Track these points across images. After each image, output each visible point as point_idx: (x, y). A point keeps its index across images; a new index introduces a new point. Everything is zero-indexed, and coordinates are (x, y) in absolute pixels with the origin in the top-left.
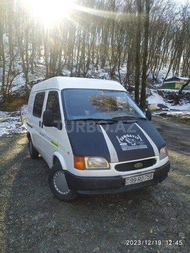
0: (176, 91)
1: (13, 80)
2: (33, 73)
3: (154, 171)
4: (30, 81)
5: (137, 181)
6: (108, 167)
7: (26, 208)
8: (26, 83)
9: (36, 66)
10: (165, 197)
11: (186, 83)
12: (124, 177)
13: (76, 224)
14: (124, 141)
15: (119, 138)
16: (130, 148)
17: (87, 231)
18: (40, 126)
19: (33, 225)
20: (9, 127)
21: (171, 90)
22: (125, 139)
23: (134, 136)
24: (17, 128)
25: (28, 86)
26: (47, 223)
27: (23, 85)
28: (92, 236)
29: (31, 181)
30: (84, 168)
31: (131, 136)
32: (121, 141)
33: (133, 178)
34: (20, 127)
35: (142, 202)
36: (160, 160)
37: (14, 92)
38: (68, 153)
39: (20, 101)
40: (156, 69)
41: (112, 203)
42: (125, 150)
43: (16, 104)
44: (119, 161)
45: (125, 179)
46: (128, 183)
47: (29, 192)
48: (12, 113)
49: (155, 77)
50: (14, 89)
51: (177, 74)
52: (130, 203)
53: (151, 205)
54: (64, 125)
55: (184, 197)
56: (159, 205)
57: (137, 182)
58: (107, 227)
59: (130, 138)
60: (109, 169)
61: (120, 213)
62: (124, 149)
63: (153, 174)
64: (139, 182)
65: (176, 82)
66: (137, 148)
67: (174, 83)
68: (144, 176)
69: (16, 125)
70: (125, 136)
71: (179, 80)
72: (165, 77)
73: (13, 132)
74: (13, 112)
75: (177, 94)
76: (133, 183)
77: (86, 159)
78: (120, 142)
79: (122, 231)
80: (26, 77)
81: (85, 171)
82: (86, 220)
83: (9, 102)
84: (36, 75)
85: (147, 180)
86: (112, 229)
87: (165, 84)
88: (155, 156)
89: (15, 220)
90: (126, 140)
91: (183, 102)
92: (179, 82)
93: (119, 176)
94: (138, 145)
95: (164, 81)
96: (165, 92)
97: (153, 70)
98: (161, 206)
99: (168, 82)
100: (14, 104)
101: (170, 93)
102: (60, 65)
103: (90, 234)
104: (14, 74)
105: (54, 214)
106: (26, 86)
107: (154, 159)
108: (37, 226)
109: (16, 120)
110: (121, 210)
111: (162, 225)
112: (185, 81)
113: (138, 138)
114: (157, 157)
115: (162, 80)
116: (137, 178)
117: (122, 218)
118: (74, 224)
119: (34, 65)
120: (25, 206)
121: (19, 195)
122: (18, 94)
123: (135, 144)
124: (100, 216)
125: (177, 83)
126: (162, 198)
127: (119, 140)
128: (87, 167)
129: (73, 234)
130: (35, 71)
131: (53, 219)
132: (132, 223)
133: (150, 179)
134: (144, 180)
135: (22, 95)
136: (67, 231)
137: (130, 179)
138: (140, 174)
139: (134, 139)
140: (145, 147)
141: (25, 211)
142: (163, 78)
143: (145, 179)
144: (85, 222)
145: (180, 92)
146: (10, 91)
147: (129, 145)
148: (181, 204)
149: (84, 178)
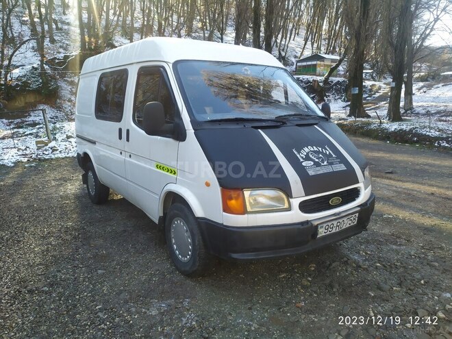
0: (319, 78)
1: (12, 55)
2: (53, 41)
3: (359, 209)
4: (49, 57)
5: (334, 229)
6: (286, 206)
7: (125, 295)
8: (42, 61)
9: (57, 28)
10: (366, 253)
11: (334, 65)
12: (316, 223)
13: (234, 315)
14: (307, 158)
15: (299, 153)
16: (320, 171)
17: (261, 325)
18: (120, 138)
19: (154, 325)
20: (23, 148)
21: (310, 78)
22: (308, 153)
23: (320, 149)
24: (39, 148)
25: (46, 67)
26: (180, 319)
27: (35, 66)
28: (274, 334)
29: (111, 244)
30: (244, 211)
31: (316, 149)
32: (302, 157)
33: (329, 224)
34: (47, 147)
35: (334, 265)
36: (366, 189)
37: (17, 79)
38: (208, 185)
39: (31, 99)
40: (284, 40)
41: (283, 272)
42: (313, 174)
43: (23, 104)
44: (306, 195)
45: (317, 226)
46: (322, 232)
47: (118, 264)
48: (16, 121)
49: (283, 54)
50: (16, 73)
51: (319, 48)
52: (313, 269)
53: (349, 269)
54: (190, 131)
55: (397, 252)
56: (364, 269)
57: (334, 231)
58: (294, 314)
59: (315, 152)
60: (289, 209)
61: (303, 287)
62: (311, 173)
63: (357, 215)
64: (337, 230)
65: (319, 62)
66: (329, 169)
67: (315, 65)
68: (345, 219)
69: (37, 143)
70: (306, 149)
71: (322, 59)
72: (299, 55)
73: (34, 156)
74: (19, 120)
75: (321, 84)
76: (328, 233)
77: (247, 193)
78: (302, 160)
79: (323, 318)
80: (40, 49)
81: (246, 215)
82: (249, 305)
83: (8, 100)
84: (61, 47)
85: (348, 225)
86: (303, 316)
87: (300, 67)
88: (358, 183)
89: (114, 319)
90: (311, 156)
91: (331, 97)
92: (322, 63)
93: (307, 222)
94: (331, 164)
95: (298, 62)
96: (302, 81)
97: (279, 41)
98: (366, 270)
99: (304, 64)
100: (20, 103)
101: (309, 82)
102: (107, 27)
103: (268, 329)
104: (13, 42)
105: (184, 301)
106: (42, 68)
107: (356, 189)
108: (163, 327)
109: (31, 134)
110: (305, 283)
111: (384, 300)
112: (333, 61)
113: (328, 153)
114: (361, 185)
115: (294, 60)
116: (335, 223)
117: (311, 295)
118: (231, 315)
119: (54, 26)
120: (121, 292)
121: (100, 271)
122: (26, 84)
123: (325, 163)
124: (271, 296)
125: (320, 65)
126: (362, 256)
127: (298, 156)
128: (249, 209)
129: (236, 333)
130: (56, 38)
131: (188, 310)
132: (333, 303)
133: (352, 224)
134: (344, 227)
135: (34, 86)
136: (223, 329)
137: (325, 225)
138: (338, 217)
139: (322, 153)
140: (342, 167)
141: (126, 302)
142: (296, 57)
143: (347, 223)
144: (250, 309)
145: (326, 81)
146: (9, 78)
147: (317, 165)
148: (399, 264)
149: (245, 230)
